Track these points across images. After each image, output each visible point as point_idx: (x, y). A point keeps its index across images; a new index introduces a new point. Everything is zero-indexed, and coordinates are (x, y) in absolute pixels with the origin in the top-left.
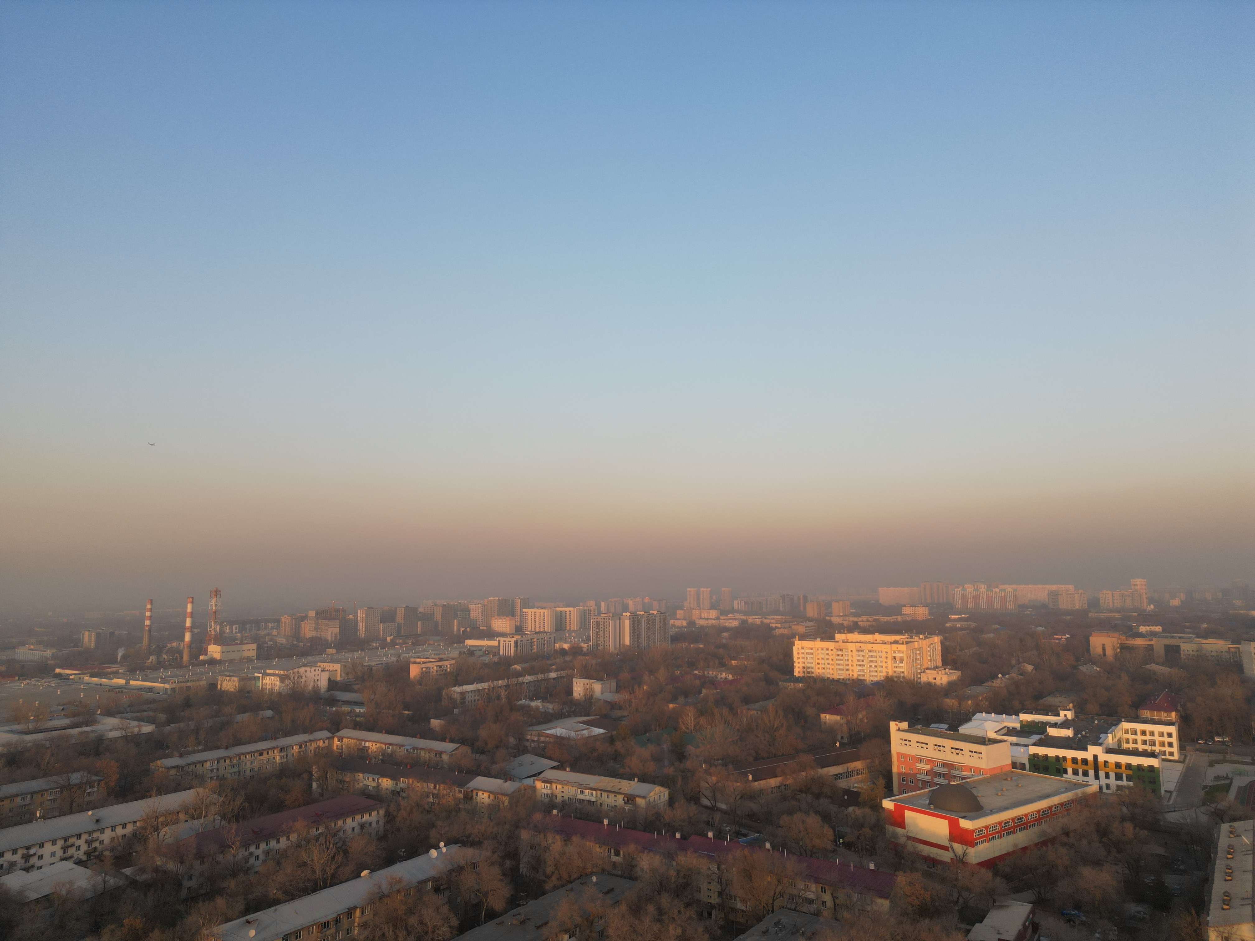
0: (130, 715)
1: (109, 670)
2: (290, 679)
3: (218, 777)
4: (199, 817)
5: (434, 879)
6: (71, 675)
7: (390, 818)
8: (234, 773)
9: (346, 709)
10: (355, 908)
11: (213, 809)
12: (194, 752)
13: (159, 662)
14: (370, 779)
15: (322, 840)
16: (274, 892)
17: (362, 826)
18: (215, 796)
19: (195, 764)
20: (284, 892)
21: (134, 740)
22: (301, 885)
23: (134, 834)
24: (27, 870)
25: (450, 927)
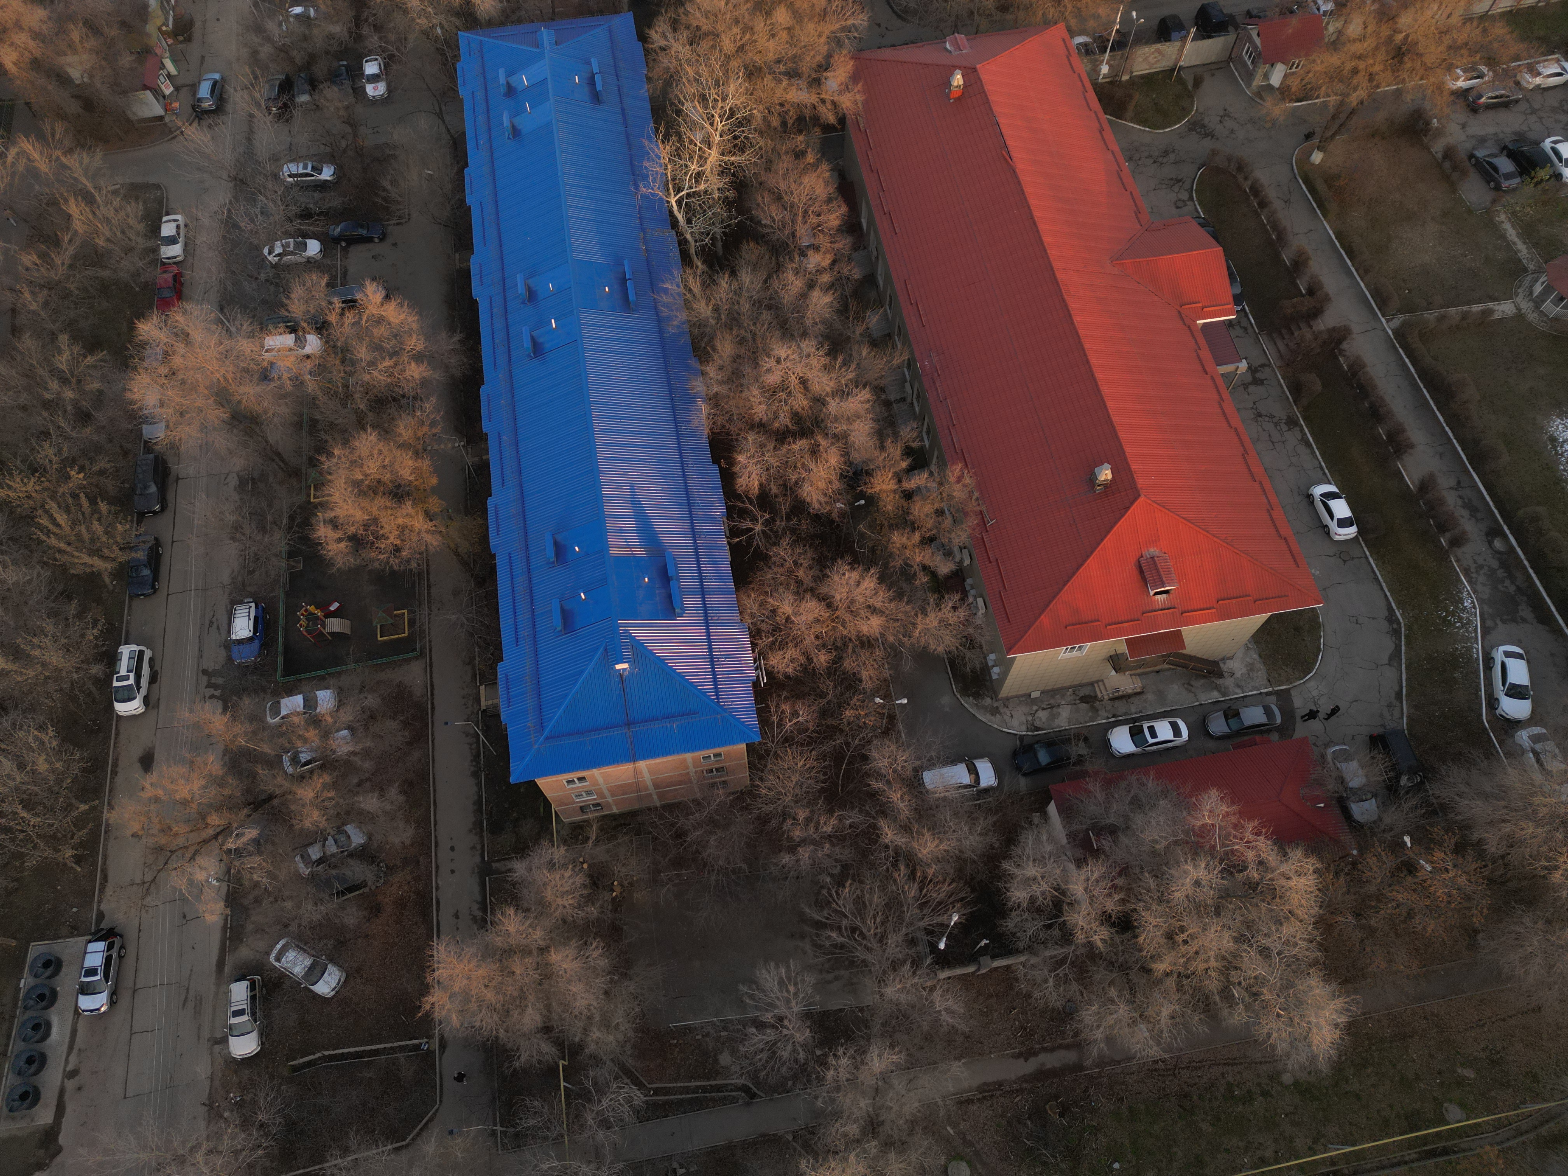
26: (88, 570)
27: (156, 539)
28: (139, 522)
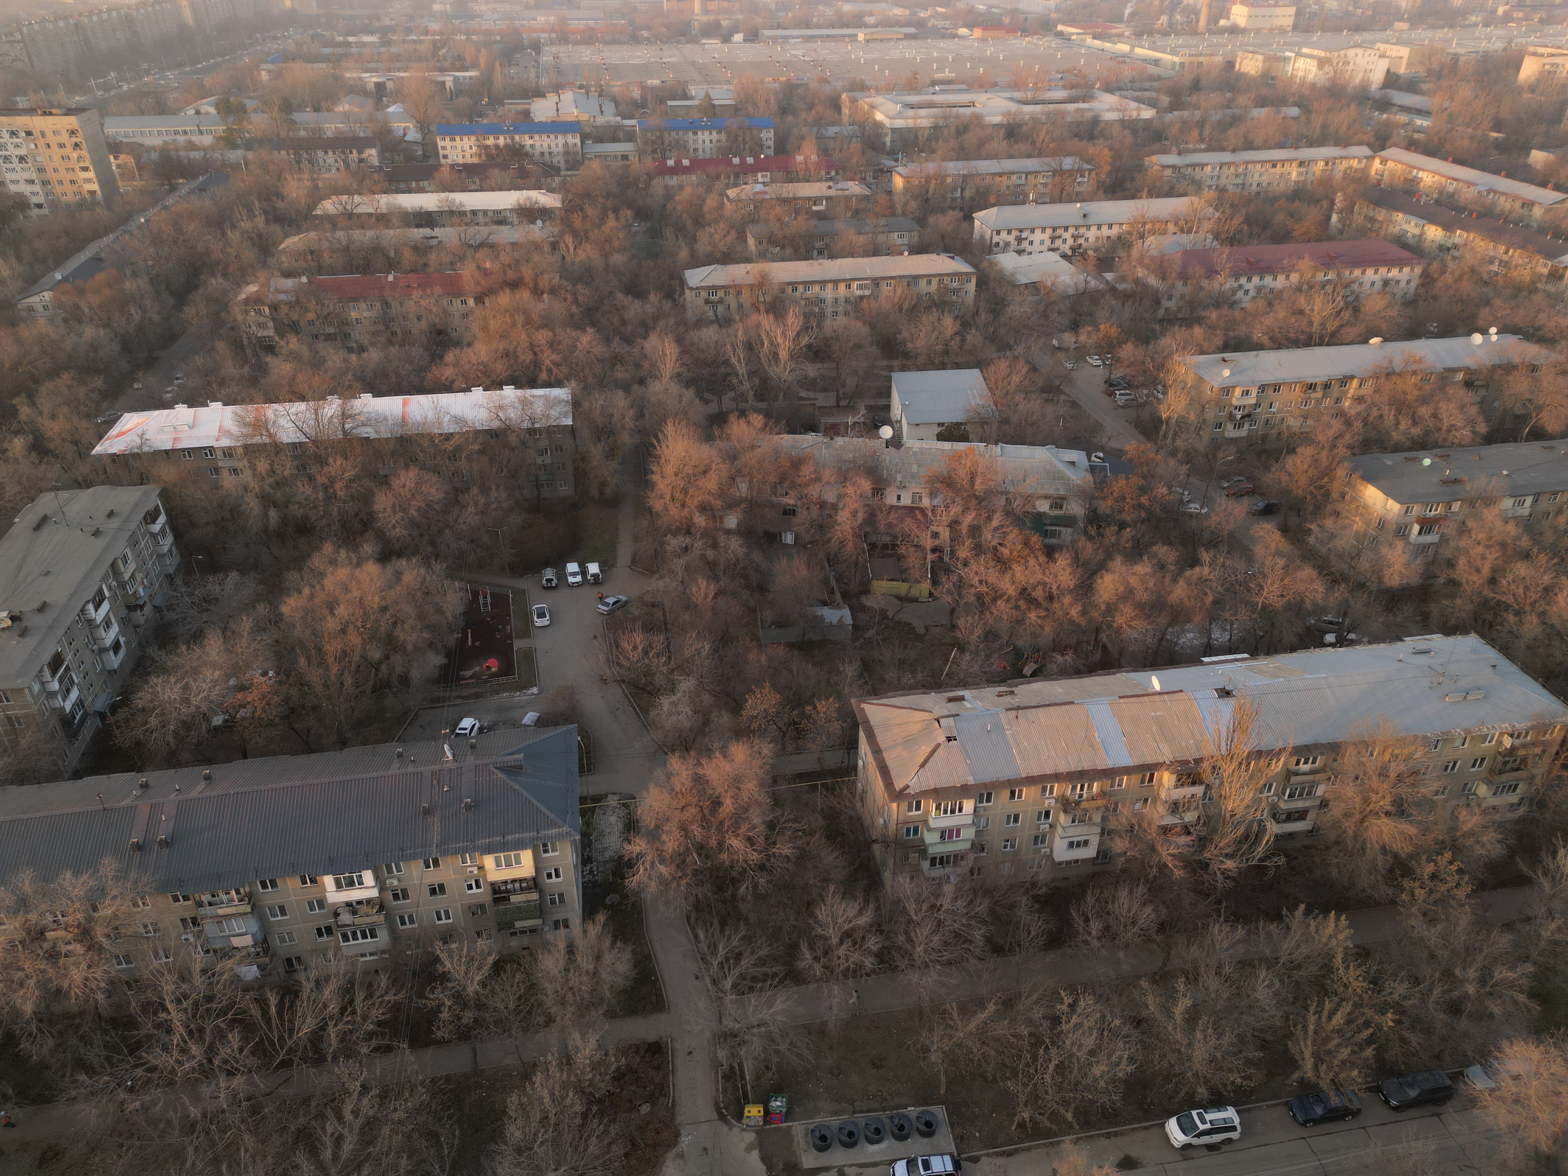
0: (1130, 93)
1: (1114, 31)
2: (1332, 65)
3: (1217, 187)
4: (1189, 231)
5: (1467, 370)
6: (1073, 34)
7: (1427, 279)
8: (1237, 185)
9: (1402, 118)
10: (1352, 377)
11: (1206, 226)
12: (1195, 151)
13: (1170, 25)
14: (1413, 224)
15: (1329, 288)
16: (1258, 335)
17: (1386, 283)
18: (1211, 210)
19: (1194, 166)
20: (1270, 338)
21: (1130, 125)
22: (1291, 335)
23: (1119, 238)
24: (1020, 252)
25: (1474, 432)
26: (1297, 1057)
27: (1359, 1111)
28: (1370, 1089)
